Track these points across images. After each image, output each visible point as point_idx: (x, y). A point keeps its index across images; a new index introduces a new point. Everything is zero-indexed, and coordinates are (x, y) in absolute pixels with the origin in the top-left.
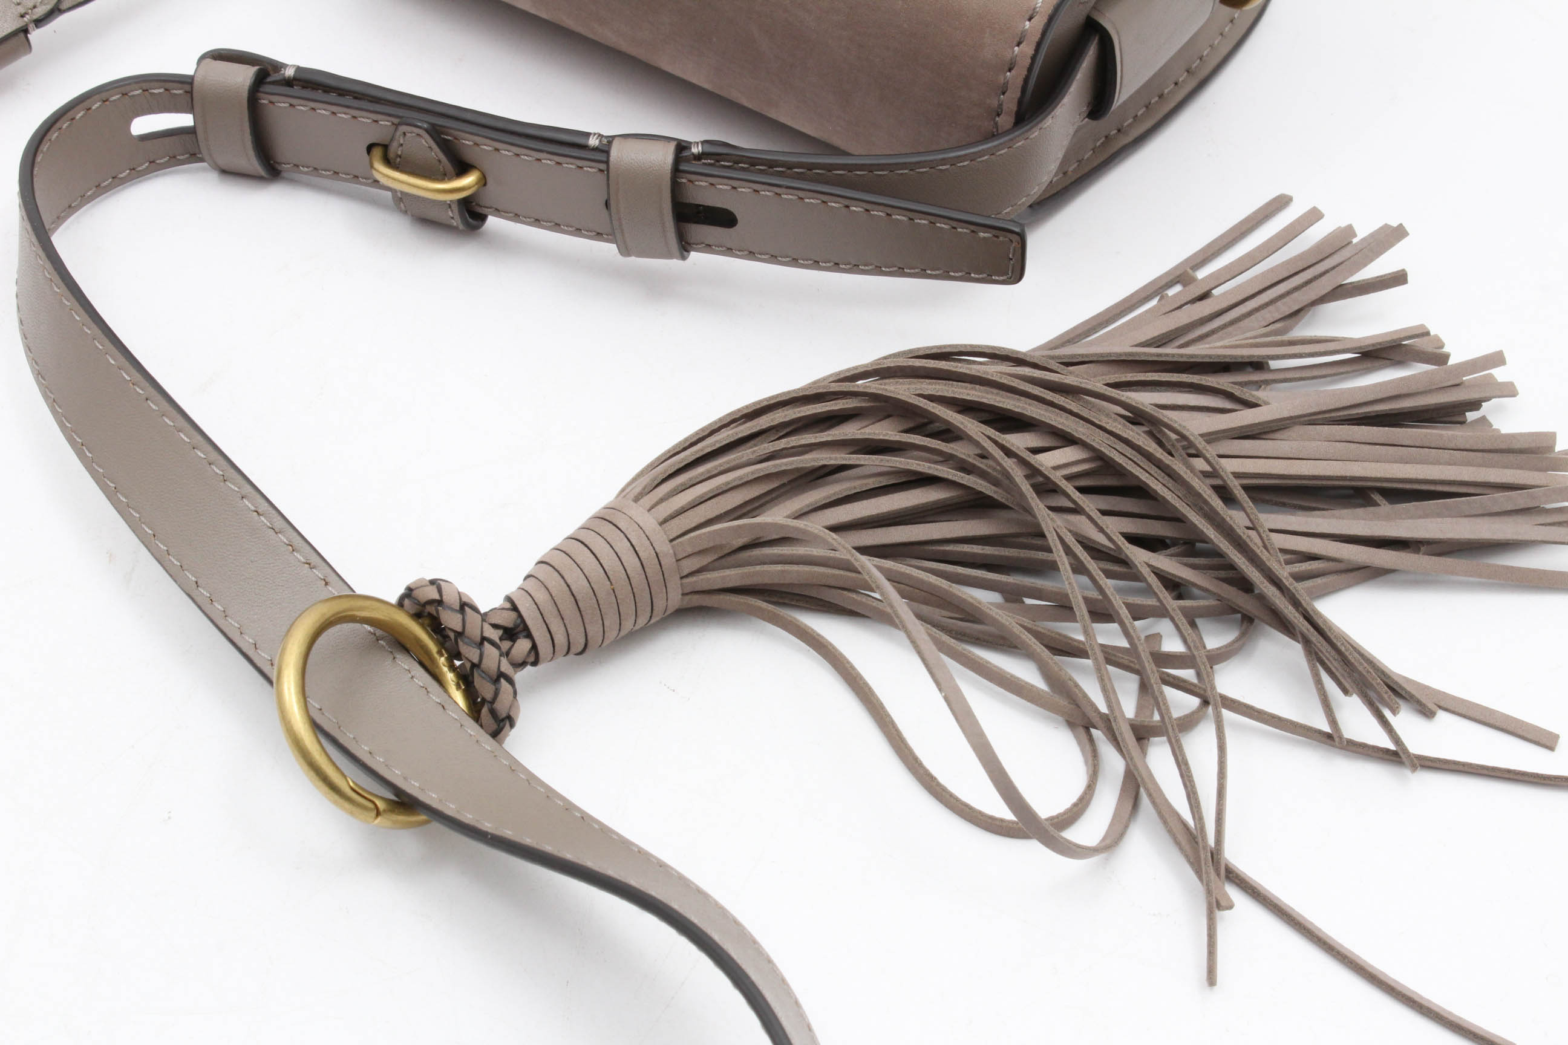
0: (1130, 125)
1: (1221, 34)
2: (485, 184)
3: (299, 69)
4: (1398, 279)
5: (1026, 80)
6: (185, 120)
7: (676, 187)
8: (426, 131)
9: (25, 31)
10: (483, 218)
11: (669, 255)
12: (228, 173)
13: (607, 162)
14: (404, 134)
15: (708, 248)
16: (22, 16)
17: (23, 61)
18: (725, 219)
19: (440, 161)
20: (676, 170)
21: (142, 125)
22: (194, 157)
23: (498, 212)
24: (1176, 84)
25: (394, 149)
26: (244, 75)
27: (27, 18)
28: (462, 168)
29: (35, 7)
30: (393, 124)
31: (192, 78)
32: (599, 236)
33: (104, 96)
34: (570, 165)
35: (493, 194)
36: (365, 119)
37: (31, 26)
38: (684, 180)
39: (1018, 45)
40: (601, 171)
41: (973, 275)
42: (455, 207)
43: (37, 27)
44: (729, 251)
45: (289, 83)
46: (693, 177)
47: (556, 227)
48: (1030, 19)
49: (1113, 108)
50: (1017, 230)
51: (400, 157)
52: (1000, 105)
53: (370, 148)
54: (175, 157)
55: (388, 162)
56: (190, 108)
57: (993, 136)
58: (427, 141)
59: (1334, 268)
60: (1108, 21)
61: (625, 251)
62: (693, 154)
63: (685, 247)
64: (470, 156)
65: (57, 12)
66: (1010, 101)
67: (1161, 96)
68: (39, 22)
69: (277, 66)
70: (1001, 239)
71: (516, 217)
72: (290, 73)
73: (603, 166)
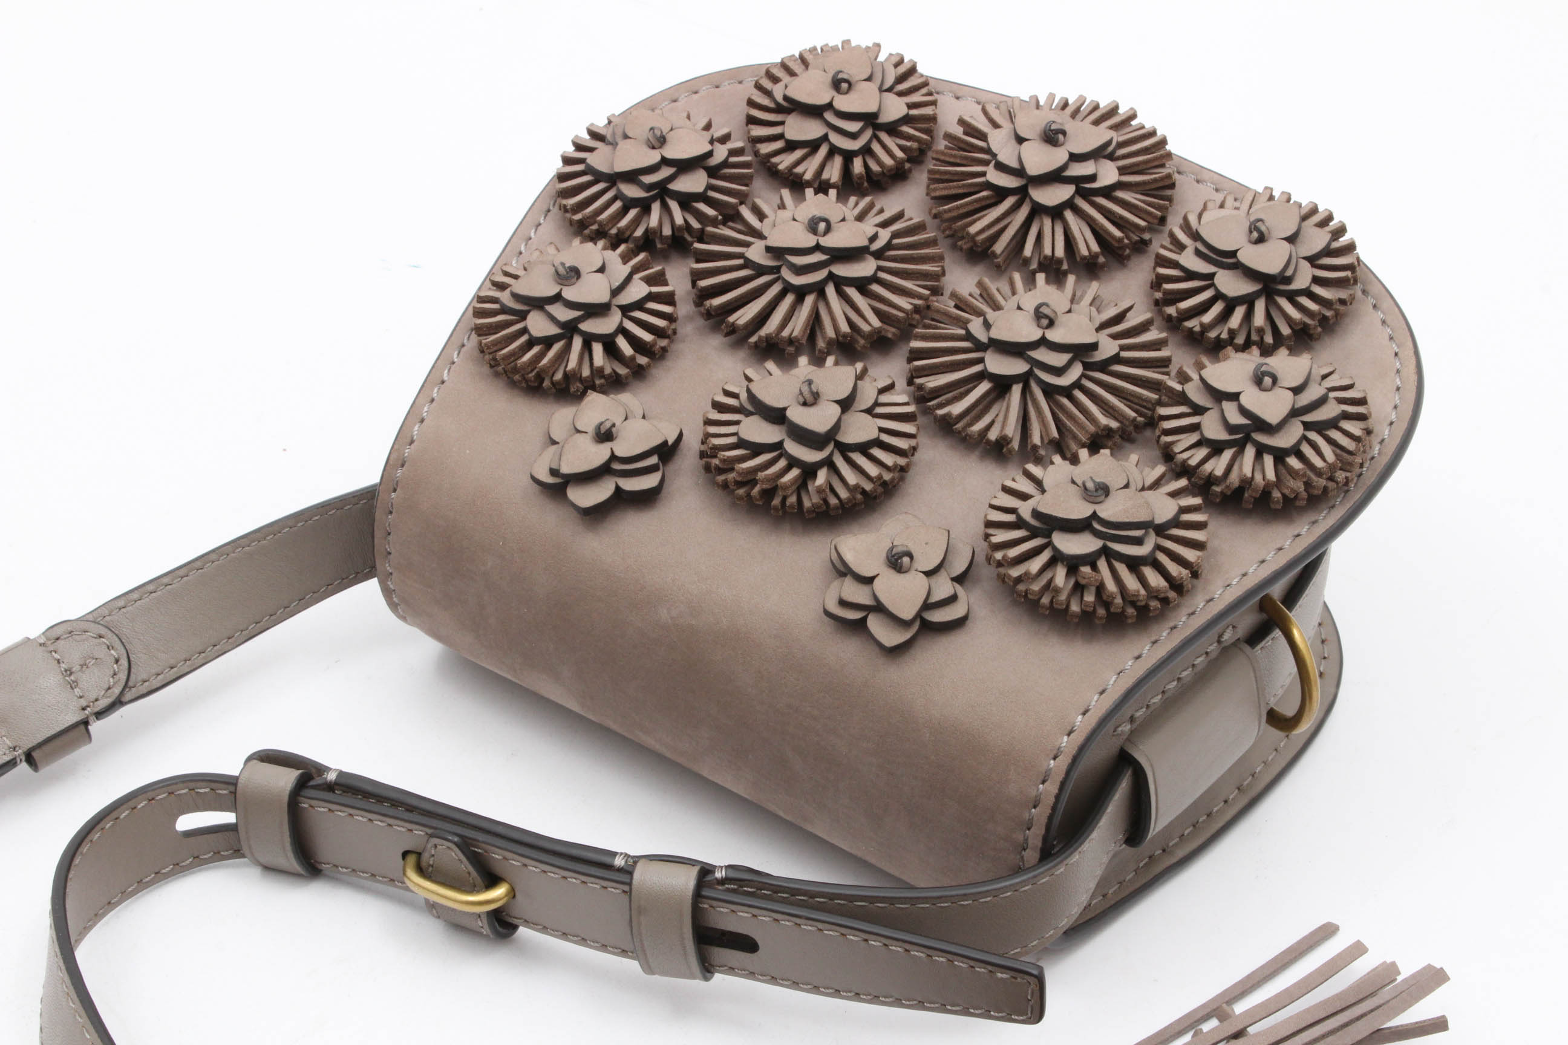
0: (1176, 845)
1: (1276, 750)
2: (514, 897)
3: (341, 774)
4: (1439, 1025)
5: (1050, 818)
6: (228, 818)
7: (697, 913)
8: (455, 844)
9: (86, 723)
10: (515, 927)
11: (692, 976)
12: (270, 869)
13: (630, 884)
14: (436, 846)
15: (731, 970)
16: (84, 709)
17: (84, 750)
18: (747, 944)
19: (469, 873)
20: (698, 895)
21: (187, 822)
22: (237, 853)
23: (527, 923)
24: (1226, 802)
25: (425, 857)
26: (287, 778)
27: (88, 711)
28: (492, 880)
29: (97, 700)
30: (427, 834)
31: (237, 778)
32: (624, 953)
33: (150, 795)
34: (595, 885)
35: (523, 906)
36: (400, 828)
37: (92, 719)
38: (706, 906)
39: (1043, 782)
40: (624, 892)
41: (992, 1013)
42: (484, 919)
43: (98, 719)
44: (751, 975)
45: (330, 787)
46: (714, 903)
47: (583, 941)
48: (1055, 758)
49: (1150, 836)
50: (1035, 972)
51: (432, 866)
52: (1026, 840)
53: (405, 854)
54: (219, 853)
55: (421, 871)
56: (232, 807)
57: (1018, 870)
58: (456, 854)
59: (1372, 1011)
60: (1139, 755)
61: (648, 969)
62: (716, 879)
63: (707, 969)
64: (499, 870)
65: (118, 705)
66: (1036, 837)
67: (1209, 815)
68: (100, 715)
69: (321, 769)
70: (1019, 980)
71: (544, 929)
72: (332, 777)
73: (626, 888)
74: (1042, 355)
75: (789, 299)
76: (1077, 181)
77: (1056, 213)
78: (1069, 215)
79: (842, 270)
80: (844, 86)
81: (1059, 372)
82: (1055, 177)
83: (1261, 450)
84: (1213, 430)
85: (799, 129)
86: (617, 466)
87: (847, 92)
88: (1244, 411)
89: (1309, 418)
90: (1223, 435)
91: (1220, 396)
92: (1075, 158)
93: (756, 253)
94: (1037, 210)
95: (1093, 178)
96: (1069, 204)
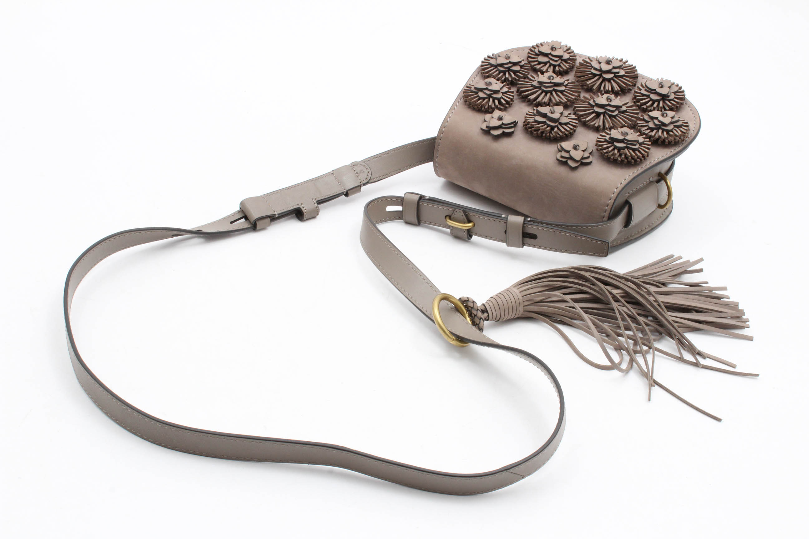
0: (633, 235)
2: (474, 226)
3: (430, 197)
4: (701, 271)
5: (611, 209)
6: (400, 208)
7: (523, 227)
8: (462, 211)
9: (360, 186)
10: (471, 236)
11: (519, 247)
12: (407, 223)
13: (507, 220)
14: (456, 212)
15: (529, 245)
16: (361, 182)
17: (358, 194)
18: (534, 237)
19: (464, 219)
20: (524, 223)
21: (390, 208)
22: (400, 218)
23: (476, 234)
24: (646, 228)
25: (453, 216)
26: (417, 197)
27: (362, 183)
28: (469, 221)
29: (363, 181)
30: (453, 210)
31: (404, 197)
32: (502, 241)
33: (382, 199)
34: (497, 221)
35: (476, 229)
36: (446, 209)
37: (362, 185)
38: (525, 226)
39: (610, 200)
40: (505, 223)
41: (595, 254)
42: (466, 232)
43: (363, 186)
44: (534, 246)
45: (427, 200)
46: (527, 225)
47: (491, 238)
48: (613, 194)
49: (630, 226)
50: (607, 242)
51: (454, 218)
52: (604, 215)
53: (446, 217)
54: (395, 218)
55: (450, 219)
56: (402, 205)
57: (603, 222)
58: (462, 213)
60: (632, 201)
61: (508, 245)
62: (528, 220)
63: (523, 244)
64: (472, 218)
65: (368, 183)
66: (606, 214)
67: (642, 230)
68: (364, 185)
69: (424, 196)
70: (603, 244)
71: (481, 236)
72: (428, 198)
73: (506, 221)
74: (608, 108)
75: (543, 94)
76: (614, 73)
77: (609, 80)
78: (612, 81)
79: (556, 88)
80: (554, 49)
81: (613, 112)
82: (609, 72)
83: (663, 130)
84: (651, 125)
85: (542, 59)
86: (503, 126)
87: (554, 51)
88: (659, 121)
89: (674, 124)
90: (654, 126)
91: (652, 118)
92: (614, 68)
93: (535, 83)
94: (604, 80)
95: (618, 73)
96: (612, 79)
